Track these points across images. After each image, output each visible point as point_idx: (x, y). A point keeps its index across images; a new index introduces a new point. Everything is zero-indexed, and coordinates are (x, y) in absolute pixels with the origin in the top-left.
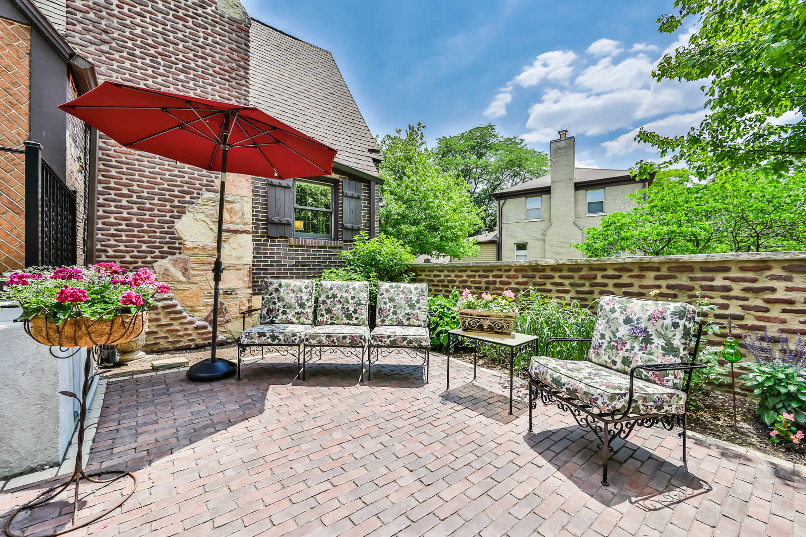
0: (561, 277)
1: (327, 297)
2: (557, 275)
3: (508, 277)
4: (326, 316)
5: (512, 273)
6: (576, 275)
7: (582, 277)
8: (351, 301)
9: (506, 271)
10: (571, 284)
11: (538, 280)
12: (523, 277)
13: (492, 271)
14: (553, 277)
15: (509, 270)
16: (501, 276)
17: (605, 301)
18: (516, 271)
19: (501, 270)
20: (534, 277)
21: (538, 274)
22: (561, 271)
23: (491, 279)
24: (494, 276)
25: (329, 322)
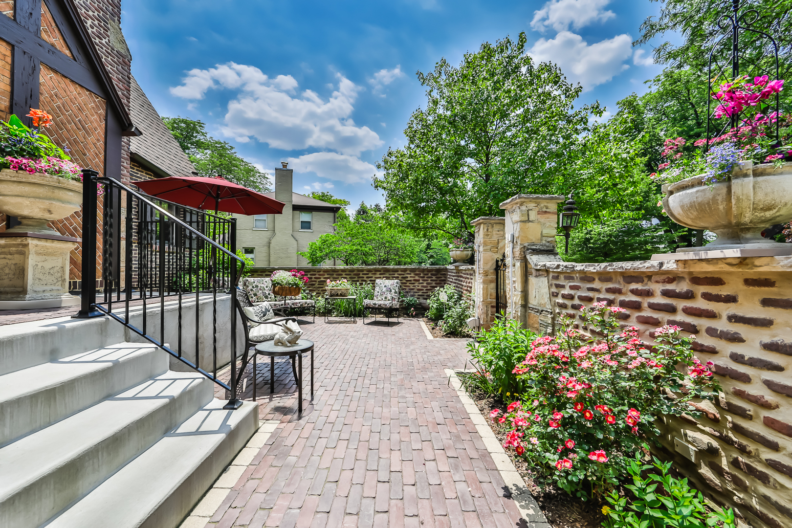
0: (346, 274)
1: (253, 287)
2: (344, 273)
3: (319, 275)
4: (255, 298)
5: (321, 273)
6: (352, 273)
7: (354, 275)
8: (266, 289)
9: (318, 272)
10: (350, 278)
11: (335, 276)
12: (328, 275)
13: (309, 272)
14: (342, 275)
15: (320, 272)
16: (315, 275)
17: (378, 281)
18: (324, 272)
19: (315, 271)
20: (333, 275)
21: (335, 273)
22: (346, 272)
23: (309, 276)
24: (310, 275)
25: (256, 300)
